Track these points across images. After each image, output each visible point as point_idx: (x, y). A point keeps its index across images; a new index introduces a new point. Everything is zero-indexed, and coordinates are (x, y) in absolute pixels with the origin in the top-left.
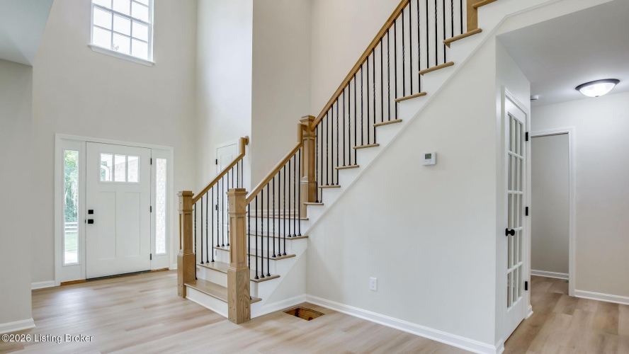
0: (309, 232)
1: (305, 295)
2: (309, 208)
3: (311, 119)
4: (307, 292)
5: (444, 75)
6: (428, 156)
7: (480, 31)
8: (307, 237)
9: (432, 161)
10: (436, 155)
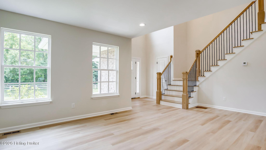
0: (199, 84)
1: (197, 104)
2: (199, 78)
3: (199, 51)
4: (198, 103)
5: (250, 42)
6: (245, 63)
7: (262, 30)
8: (198, 86)
9: (246, 64)
10: (247, 63)
